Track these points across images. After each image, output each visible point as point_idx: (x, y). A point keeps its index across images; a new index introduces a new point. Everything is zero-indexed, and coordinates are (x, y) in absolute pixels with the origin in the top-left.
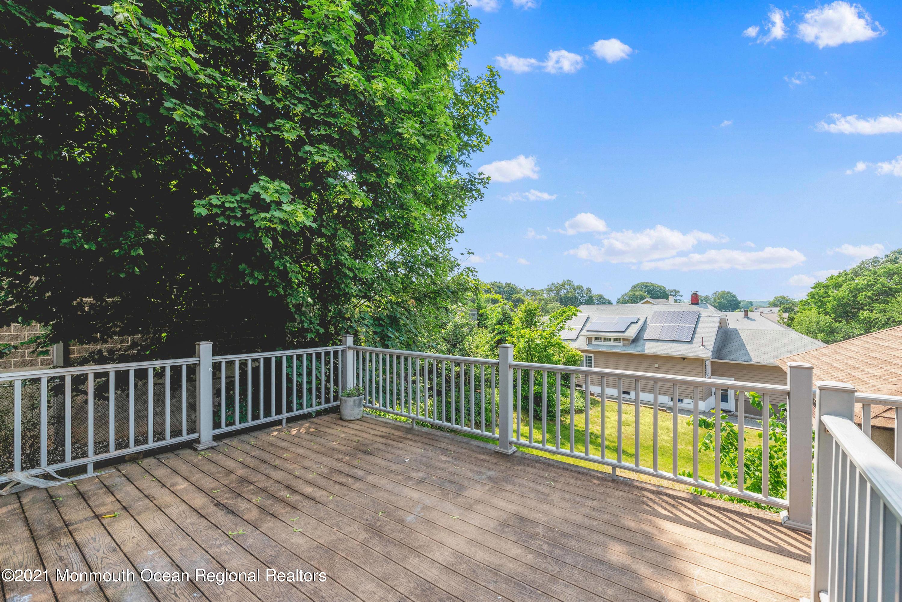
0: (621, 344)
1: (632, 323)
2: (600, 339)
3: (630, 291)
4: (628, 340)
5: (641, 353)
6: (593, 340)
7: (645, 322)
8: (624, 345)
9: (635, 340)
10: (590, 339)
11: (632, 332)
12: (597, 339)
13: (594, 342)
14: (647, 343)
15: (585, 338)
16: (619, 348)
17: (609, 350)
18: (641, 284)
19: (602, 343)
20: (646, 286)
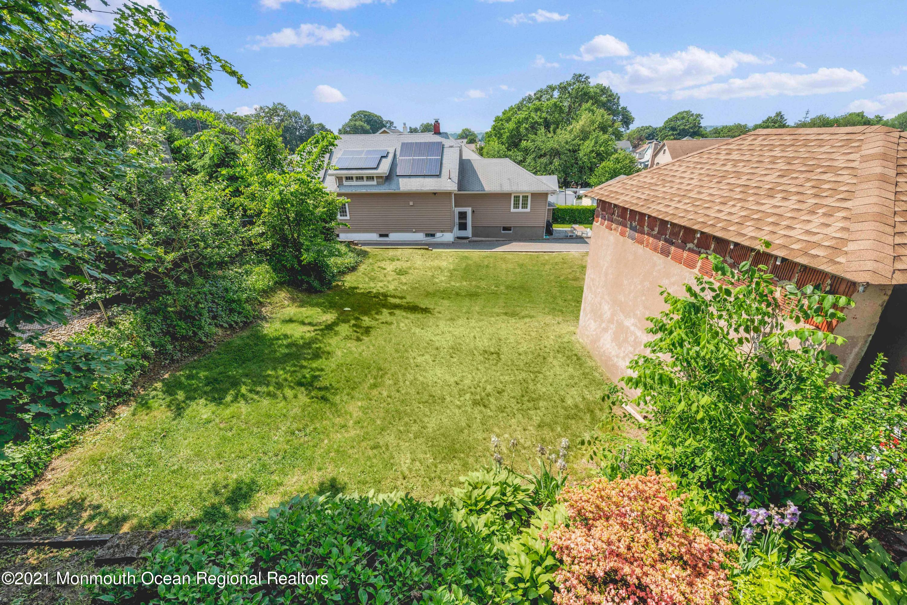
0: (375, 183)
1: (382, 157)
2: (352, 178)
3: (351, 120)
4: (382, 177)
5: (397, 191)
6: (344, 180)
7: (395, 155)
8: (378, 184)
9: (389, 178)
10: (339, 179)
11: (384, 168)
12: (349, 178)
13: (345, 183)
14: (400, 180)
15: (333, 178)
16: (372, 187)
17: (364, 191)
18: (359, 113)
19: (354, 183)
20: (365, 116)
